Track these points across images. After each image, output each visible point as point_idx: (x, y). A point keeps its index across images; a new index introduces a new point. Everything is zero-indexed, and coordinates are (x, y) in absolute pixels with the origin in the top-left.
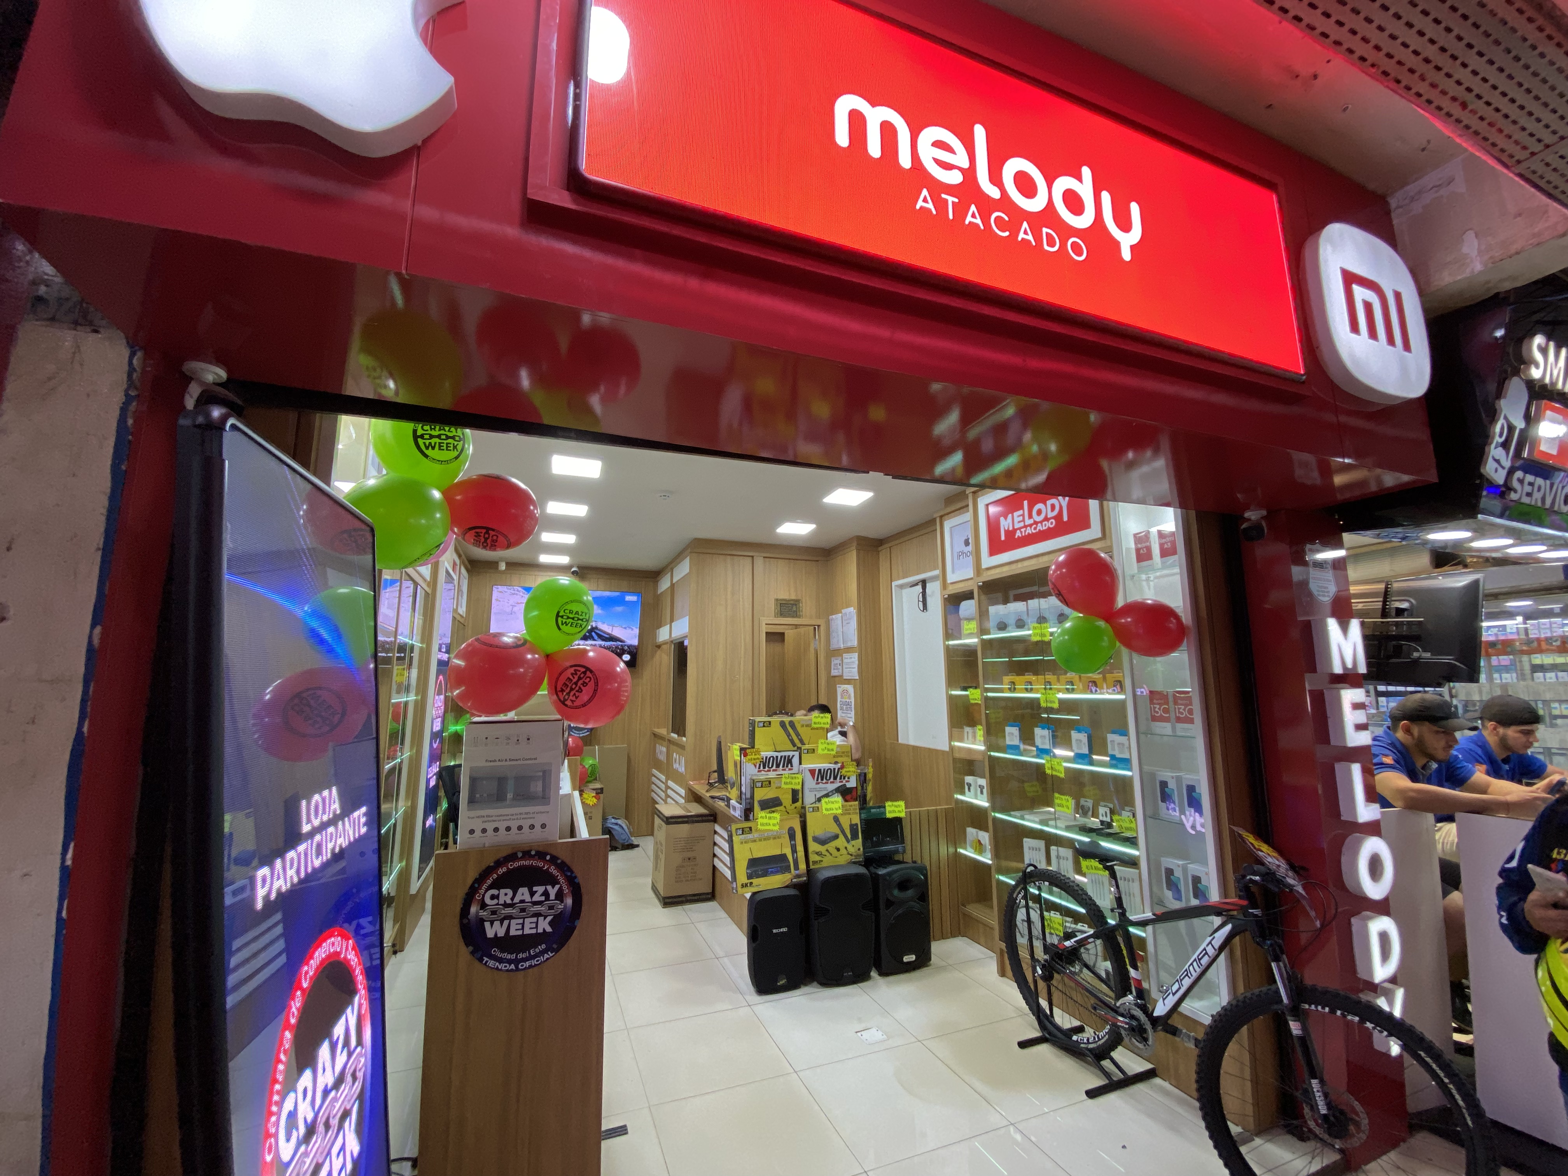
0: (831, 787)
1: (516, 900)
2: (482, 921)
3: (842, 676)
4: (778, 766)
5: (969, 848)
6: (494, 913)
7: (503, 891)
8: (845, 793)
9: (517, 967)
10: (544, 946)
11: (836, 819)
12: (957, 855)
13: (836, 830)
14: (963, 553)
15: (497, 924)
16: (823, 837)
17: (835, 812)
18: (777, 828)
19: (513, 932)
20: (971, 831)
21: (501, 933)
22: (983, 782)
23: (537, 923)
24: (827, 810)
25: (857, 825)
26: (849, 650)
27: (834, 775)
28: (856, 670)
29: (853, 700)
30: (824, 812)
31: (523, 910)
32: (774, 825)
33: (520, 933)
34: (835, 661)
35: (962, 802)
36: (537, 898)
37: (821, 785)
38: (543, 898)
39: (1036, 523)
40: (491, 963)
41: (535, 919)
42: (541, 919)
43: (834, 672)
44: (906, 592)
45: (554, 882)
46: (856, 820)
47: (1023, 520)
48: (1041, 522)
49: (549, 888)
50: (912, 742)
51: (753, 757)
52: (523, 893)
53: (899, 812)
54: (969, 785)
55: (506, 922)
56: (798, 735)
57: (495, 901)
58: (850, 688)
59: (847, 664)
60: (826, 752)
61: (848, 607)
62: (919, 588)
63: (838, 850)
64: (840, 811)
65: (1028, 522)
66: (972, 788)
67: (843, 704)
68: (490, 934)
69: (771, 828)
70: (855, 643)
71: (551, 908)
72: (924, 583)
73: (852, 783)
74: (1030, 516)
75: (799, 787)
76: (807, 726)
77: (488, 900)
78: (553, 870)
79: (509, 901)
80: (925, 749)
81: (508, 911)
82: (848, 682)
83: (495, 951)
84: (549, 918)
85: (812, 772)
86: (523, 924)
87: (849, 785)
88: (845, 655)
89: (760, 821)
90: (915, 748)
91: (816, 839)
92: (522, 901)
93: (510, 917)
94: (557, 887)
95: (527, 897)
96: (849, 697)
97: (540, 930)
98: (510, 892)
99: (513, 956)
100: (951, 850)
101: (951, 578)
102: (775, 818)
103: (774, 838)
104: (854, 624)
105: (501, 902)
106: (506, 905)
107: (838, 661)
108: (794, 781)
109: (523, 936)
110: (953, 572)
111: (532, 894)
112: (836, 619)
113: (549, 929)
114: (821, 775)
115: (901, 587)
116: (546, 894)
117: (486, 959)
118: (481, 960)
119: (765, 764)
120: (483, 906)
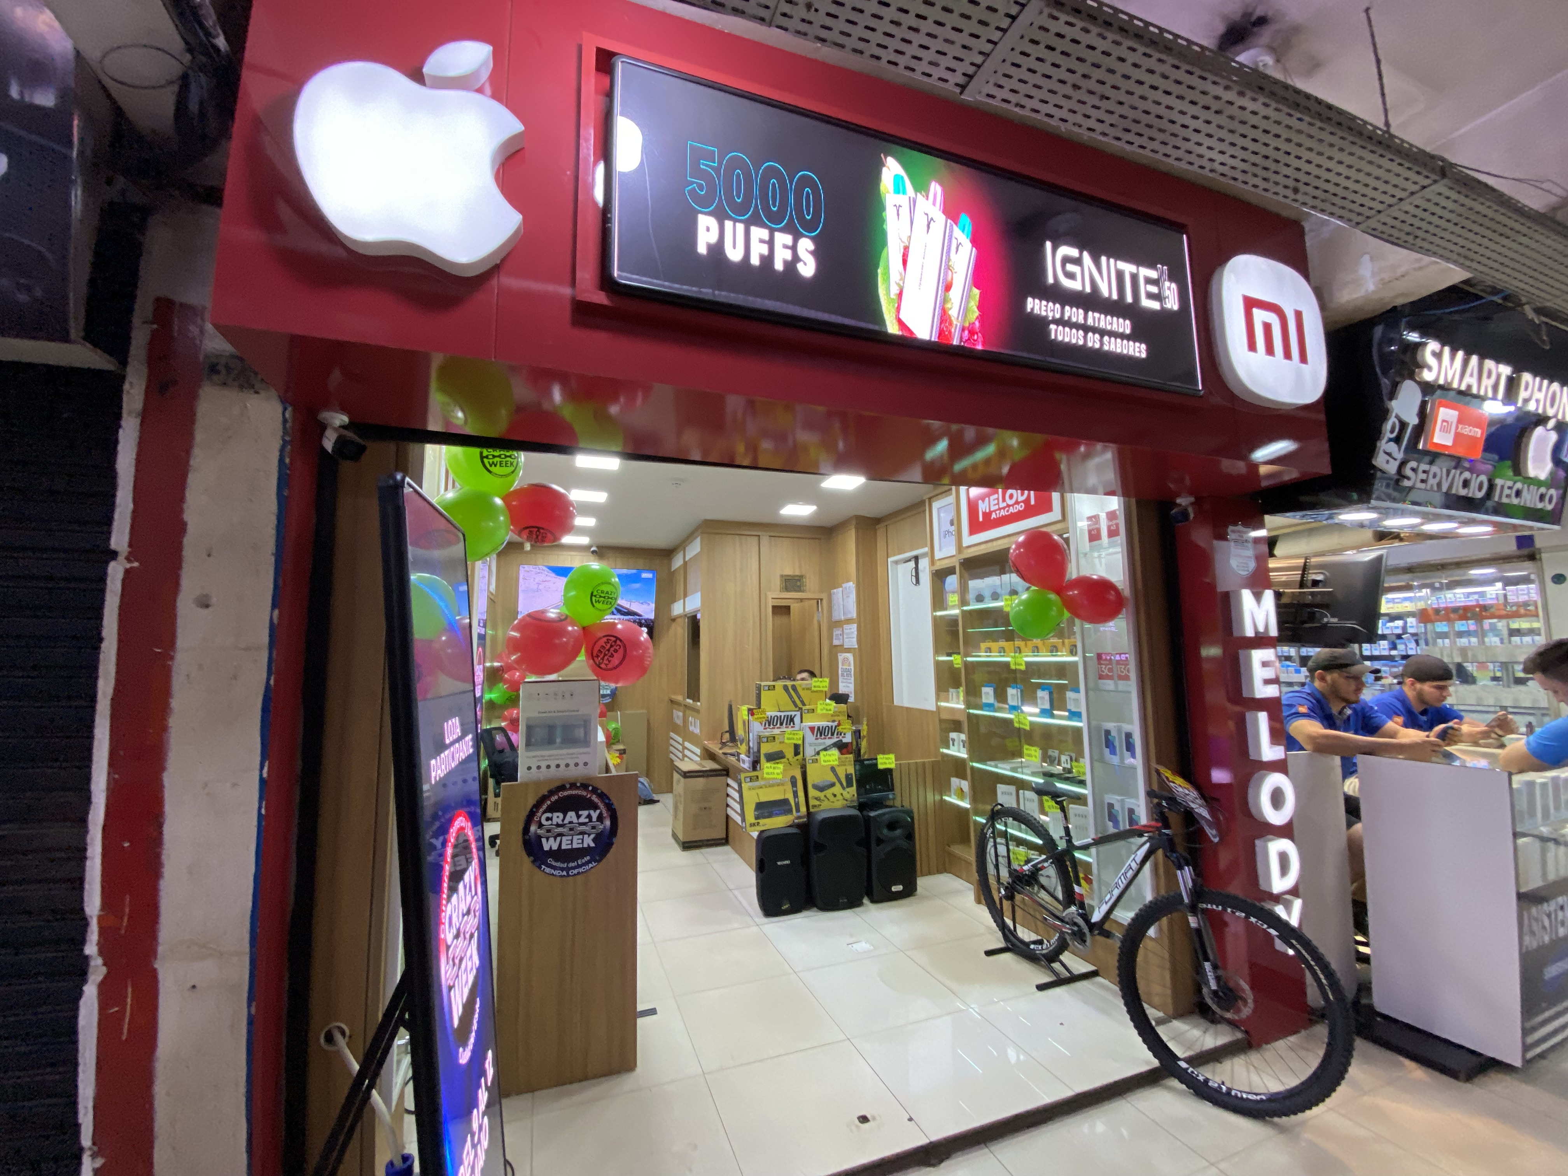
0: (829, 742)
1: (566, 821)
2: (539, 837)
3: (842, 645)
4: (781, 724)
5: (953, 796)
6: (549, 831)
7: (556, 815)
8: (842, 747)
9: (568, 873)
10: (588, 858)
11: (833, 769)
12: (942, 801)
13: (832, 778)
14: (949, 532)
15: (552, 840)
16: (821, 785)
17: (832, 763)
18: (780, 777)
19: (564, 847)
20: (955, 781)
21: (555, 847)
22: (963, 737)
23: (583, 840)
24: (825, 761)
25: (851, 774)
26: (849, 621)
27: (832, 731)
28: (855, 640)
29: (852, 668)
30: (823, 763)
31: (571, 829)
32: (778, 774)
33: (569, 847)
34: (837, 632)
35: (947, 755)
36: (582, 820)
37: (820, 741)
38: (587, 820)
39: (1008, 506)
40: (548, 870)
41: (581, 837)
42: (586, 836)
43: (836, 642)
44: (901, 567)
45: (595, 807)
46: (851, 770)
47: (998, 504)
48: (1013, 505)
49: (592, 812)
50: (906, 704)
51: (760, 716)
52: (571, 816)
53: (890, 763)
54: (953, 740)
55: (559, 839)
56: (799, 697)
57: (550, 822)
58: (850, 656)
59: (848, 634)
60: (824, 712)
61: (848, 581)
62: (912, 564)
63: (835, 796)
64: (836, 763)
65: (1002, 505)
66: (956, 743)
67: (844, 670)
68: (546, 848)
69: (775, 776)
70: (854, 615)
71: (593, 828)
72: (916, 558)
73: (848, 739)
74: (1004, 500)
75: (800, 742)
76: (808, 689)
77: (544, 822)
78: (594, 798)
79: (560, 822)
80: (917, 709)
81: (560, 830)
82: (848, 650)
83: (550, 861)
84: (592, 836)
85: (812, 729)
86: (572, 841)
87: (845, 740)
88: (845, 626)
89: (766, 770)
90: (907, 708)
91: (816, 787)
92: (571, 823)
93: (561, 835)
94: (598, 811)
95: (575, 820)
96: (849, 665)
97: (585, 845)
98: (561, 815)
99: (565, 865)
100: (937, 798)
101: (938, 555)
102: (778, 768)
103: (778, 785)
104: (853, 597)
105: (555, 823)
106: (558, 825)
107: (839, 632)
108: (795, 737)
109: (572, 850)
110: (940, 549)
111: (578, 816)
112: (838, 593)
113: (592, 845)
114: (820, 732)
115: (896, 562)
116: (589, 817)
117: (543, 867)
118: (540, 868)
119: (770, 722)
120: (540, 826)
